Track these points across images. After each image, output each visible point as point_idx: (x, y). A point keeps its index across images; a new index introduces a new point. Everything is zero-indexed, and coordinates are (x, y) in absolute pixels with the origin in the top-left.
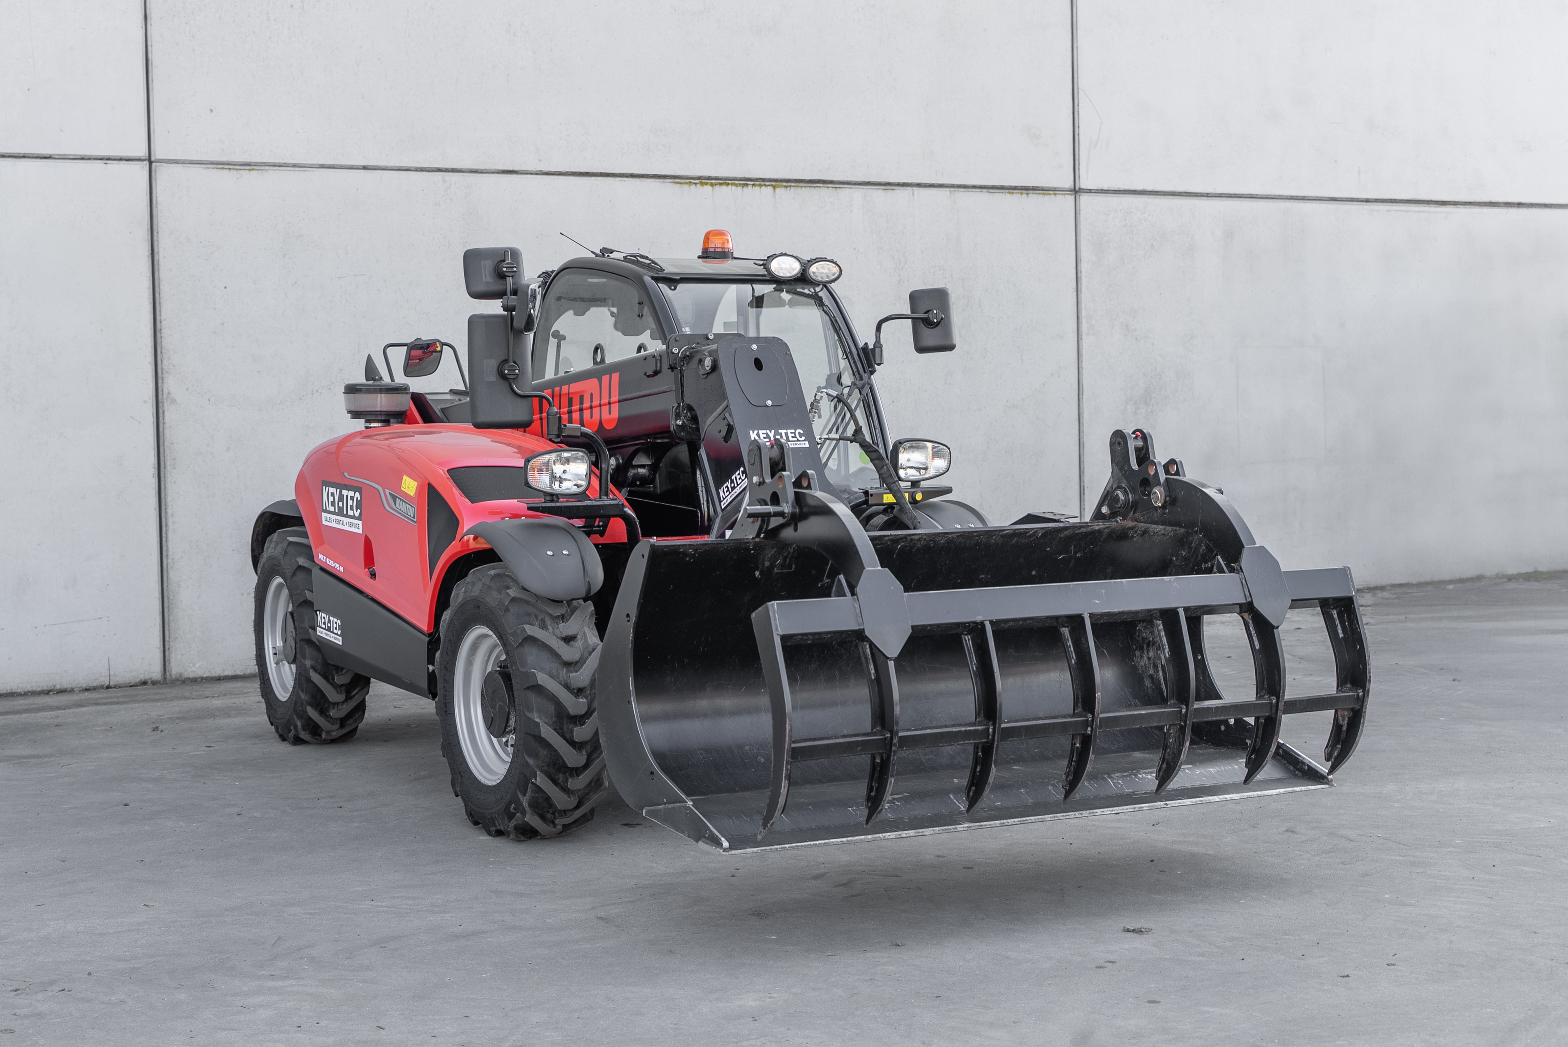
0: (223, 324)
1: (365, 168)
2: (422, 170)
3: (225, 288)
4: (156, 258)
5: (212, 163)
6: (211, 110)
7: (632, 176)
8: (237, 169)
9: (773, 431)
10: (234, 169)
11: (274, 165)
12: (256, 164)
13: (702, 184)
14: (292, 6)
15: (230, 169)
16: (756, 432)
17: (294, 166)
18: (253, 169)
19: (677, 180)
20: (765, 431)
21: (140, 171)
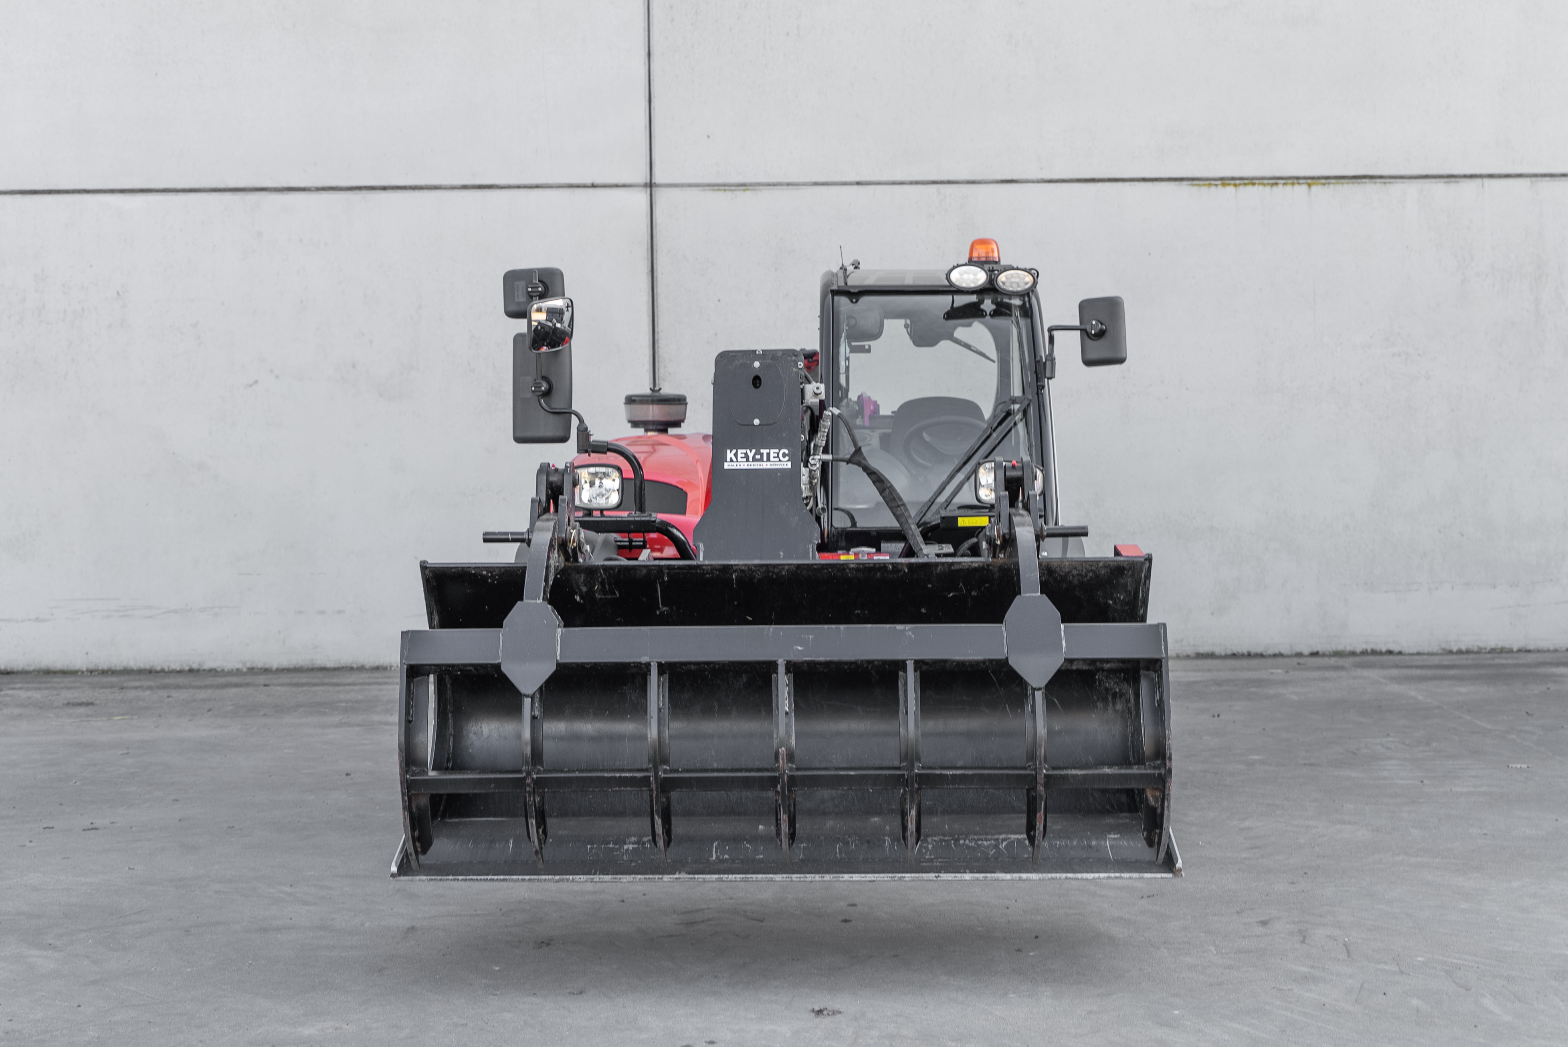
0: (716, 334)
1: (858, 183)
2: (917, 183)
3: (719, 301)
4: (655, 275)
5: (708, 185)
6: (708, 137)
7: (1144, 180)
8: (732, 190)
9: (754, 451)
10: (729, 190)
11: (769, 185)
12: (751, 185)
13: (1224, 185)
14: (788, 34)
15: (725, 190)
16: (734, 451)
17: (788, 184)
18: (748, 190)
19: (1195, 182)
20: (744, 451)
21: (641, 198)
